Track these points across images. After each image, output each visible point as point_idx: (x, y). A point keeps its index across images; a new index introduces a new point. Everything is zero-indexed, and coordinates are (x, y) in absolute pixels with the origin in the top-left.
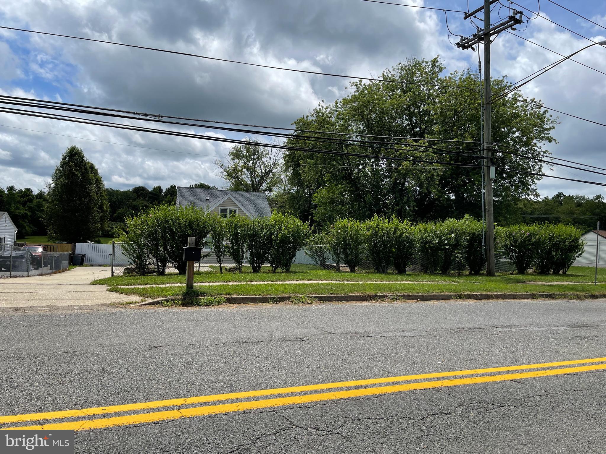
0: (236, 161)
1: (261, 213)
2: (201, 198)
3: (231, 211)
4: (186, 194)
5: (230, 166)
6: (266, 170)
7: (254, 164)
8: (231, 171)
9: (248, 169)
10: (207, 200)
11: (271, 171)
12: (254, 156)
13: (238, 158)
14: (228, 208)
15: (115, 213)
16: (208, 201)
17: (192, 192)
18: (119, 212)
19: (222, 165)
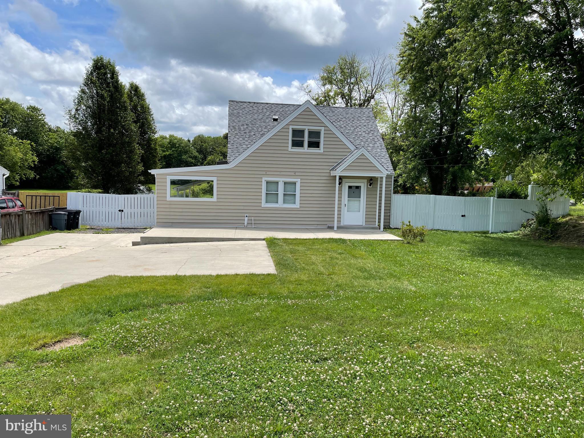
0: (328, 86)
1: (364, 140)
2: (265, 118)
3: (311, 133)
4: (241, 112)
5: (320, 92)
6: (366, 96)
7: (351, 91)
8: (321, 99)
9: (343, 96)
10: (275, 120)
11: (373, 97)
12: (351, 79)
13: (331, 83)
14: (307, 129)
15: (206, 160)
16: (276, 123)
17: (251, 109)
18: (209, 159)
19: (310, 92)
